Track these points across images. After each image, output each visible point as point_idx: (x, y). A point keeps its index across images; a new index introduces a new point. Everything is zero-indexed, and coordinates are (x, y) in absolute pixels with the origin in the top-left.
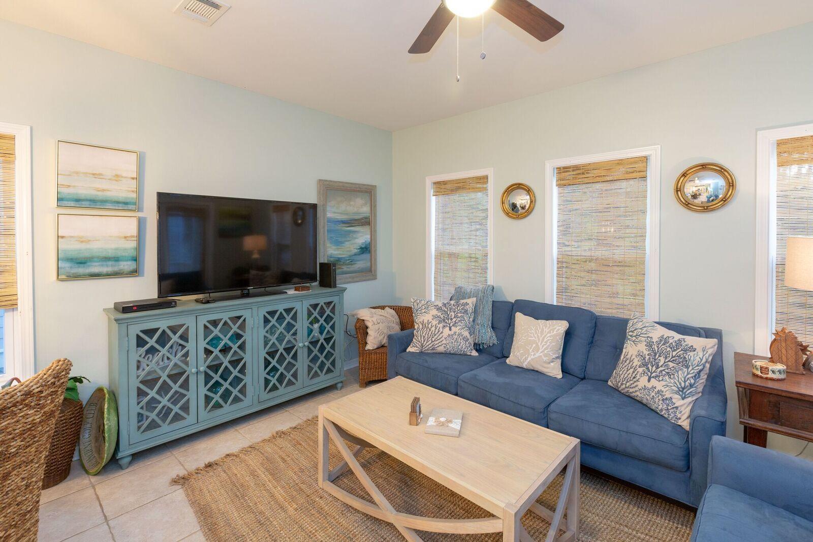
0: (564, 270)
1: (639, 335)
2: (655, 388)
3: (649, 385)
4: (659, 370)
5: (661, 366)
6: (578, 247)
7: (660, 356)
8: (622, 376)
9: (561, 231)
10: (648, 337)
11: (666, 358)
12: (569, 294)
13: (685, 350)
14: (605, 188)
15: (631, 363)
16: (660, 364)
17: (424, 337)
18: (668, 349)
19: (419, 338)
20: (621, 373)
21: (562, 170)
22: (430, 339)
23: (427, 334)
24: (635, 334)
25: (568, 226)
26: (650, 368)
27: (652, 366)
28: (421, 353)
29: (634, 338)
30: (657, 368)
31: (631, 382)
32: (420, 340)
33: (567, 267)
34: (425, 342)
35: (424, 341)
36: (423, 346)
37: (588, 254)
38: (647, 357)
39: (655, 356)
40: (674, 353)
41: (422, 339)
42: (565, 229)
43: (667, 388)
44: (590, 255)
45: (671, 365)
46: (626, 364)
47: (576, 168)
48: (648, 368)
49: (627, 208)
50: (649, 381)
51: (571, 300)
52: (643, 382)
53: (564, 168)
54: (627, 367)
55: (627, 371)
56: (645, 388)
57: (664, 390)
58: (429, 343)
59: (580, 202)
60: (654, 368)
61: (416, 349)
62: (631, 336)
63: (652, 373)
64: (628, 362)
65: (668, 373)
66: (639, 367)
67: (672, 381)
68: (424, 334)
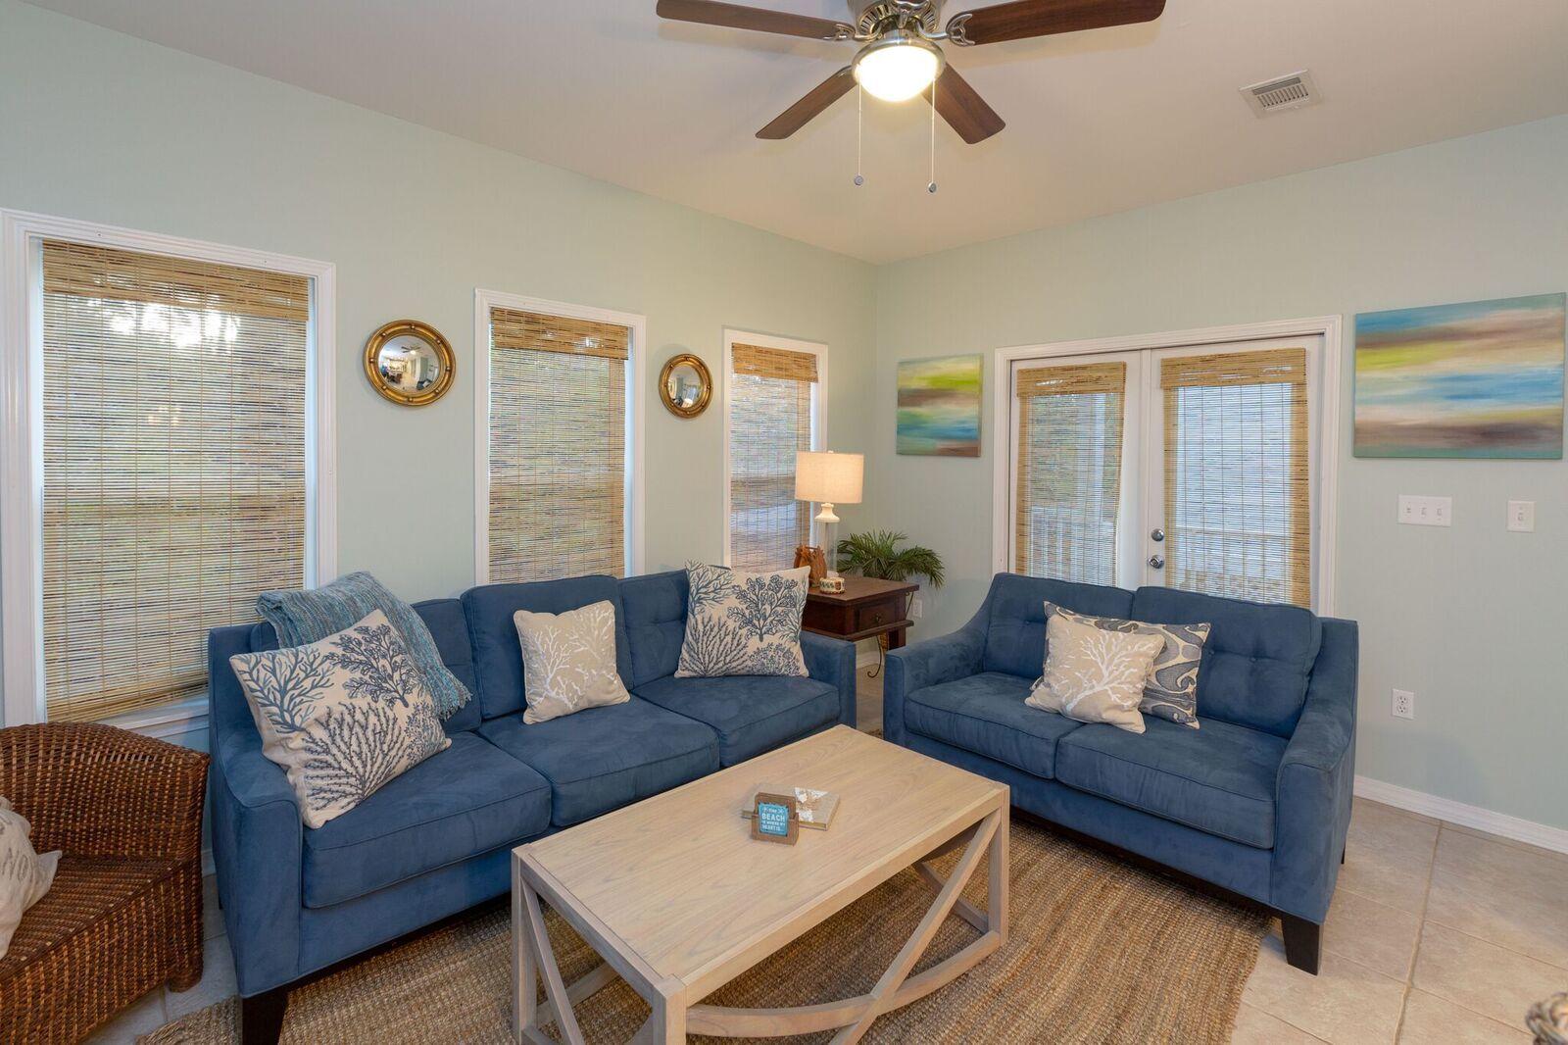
0: (506, 514)
1: (720, 588)
2: (772, 644)
3: (763, 645)
4: (769, 621)
5: (770, 616)
6: (530, 468)
7: (763, 605)
8: (715, 652)
9: (497, 437)
10: (734, 587)
11: (771, 604)
12: (515, 560)
13: (789, 588)
14: (573, 366)
15: (724, 628)
16: (767, 615)
17: (359, 755)
18: (770, 593)
19: (345, 765)
20: (710, 648)
21: (506, 317)
22: (378, 751)
23: (363, 741)
24: (712, 589)
25: (511, 428)
26: (757, 623)
27: (759, 620)
28: (362, 803)
29: (712, 595)
30: (765, 620)
31: (735, 652)
32: (351, 770)
33: (510, 508)
34: (369, 767)
35: (365, 766)
36: (363, 783)
37: (548, 480)
38: (747, 612)
39: (757, 606)
40: (779, 595)
41: (358, 763)
42: (505, 434)
43: (785, 639)
44: (549, 482)
45: (779, 609)
46: (713, 634)
47: (532, 319)
48: (754, 625)
49: (602, 404)
50: (761, 639)
51: (519, 571)
52: (754, 643)
53: (511, 313)
54: (718, 636)
55: (721, 641)
56: (759, 651)
57: (782, 642)
58: (377, 765)
59: (533, 385)
60: (762, 622)
61: (345, 801)
62: (705, 593)
63: (761, 629)
64: (716, 629)
65: (779, 621)
66: (740, 629)
67: (786, 628)
68: (354, 747)
